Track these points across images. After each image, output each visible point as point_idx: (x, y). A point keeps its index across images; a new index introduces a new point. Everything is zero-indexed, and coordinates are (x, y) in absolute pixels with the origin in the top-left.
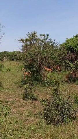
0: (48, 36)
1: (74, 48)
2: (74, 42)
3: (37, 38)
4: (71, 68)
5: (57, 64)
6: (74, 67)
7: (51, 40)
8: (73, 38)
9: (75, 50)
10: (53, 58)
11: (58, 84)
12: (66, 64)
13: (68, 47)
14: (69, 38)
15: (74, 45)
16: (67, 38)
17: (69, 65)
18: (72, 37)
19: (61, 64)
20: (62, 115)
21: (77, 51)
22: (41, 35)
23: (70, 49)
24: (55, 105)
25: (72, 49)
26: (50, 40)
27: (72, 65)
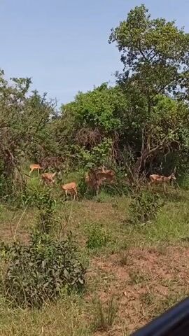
0: (28, 81)
1: (94, 117)
2: (94, 102)
3: (5, 87)
4: (86, 162)
5: (52, 152)
6: (93, 162)
7: (38, 94)
8: (93, 92)
9: (98, 120)
10: (40, 137)
11: (51, 202)
12: (73, 153)
13: (80, 112)
14: (85, 92)
15: (93, 110)
16: (79, 92)
17: (82, 155)
18: (92, 90)
19: (62, 153)
20: (50, 280)
21: (101, 124)
22: (14, 80)
23: (85, 117)
24: (36, 257)
25: (90, 117)
26: (35, 92)
27: (87, 155)
